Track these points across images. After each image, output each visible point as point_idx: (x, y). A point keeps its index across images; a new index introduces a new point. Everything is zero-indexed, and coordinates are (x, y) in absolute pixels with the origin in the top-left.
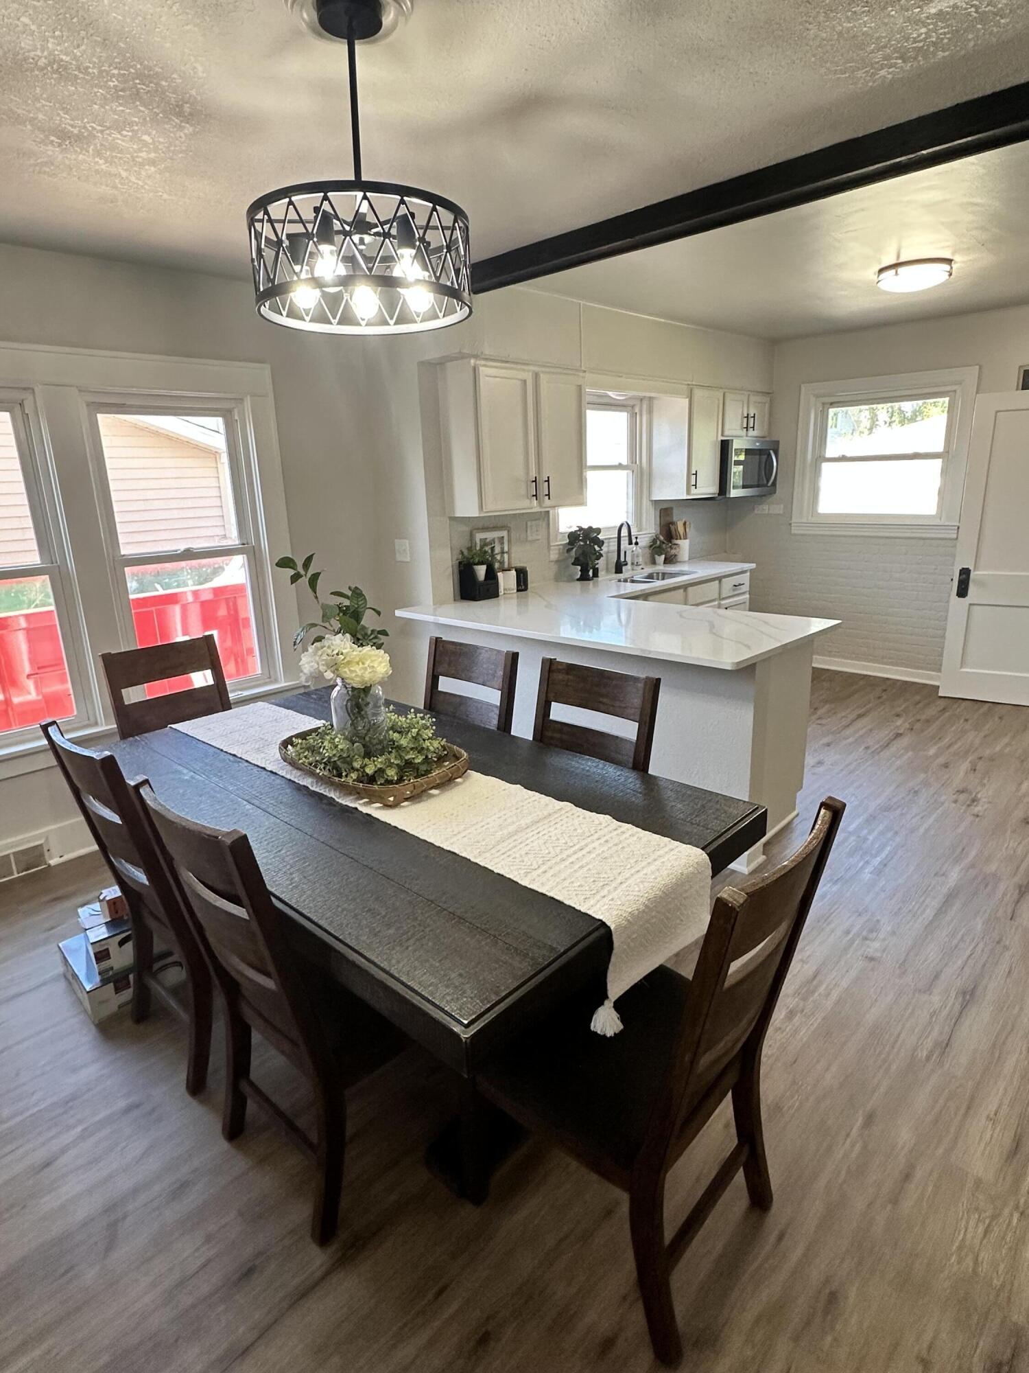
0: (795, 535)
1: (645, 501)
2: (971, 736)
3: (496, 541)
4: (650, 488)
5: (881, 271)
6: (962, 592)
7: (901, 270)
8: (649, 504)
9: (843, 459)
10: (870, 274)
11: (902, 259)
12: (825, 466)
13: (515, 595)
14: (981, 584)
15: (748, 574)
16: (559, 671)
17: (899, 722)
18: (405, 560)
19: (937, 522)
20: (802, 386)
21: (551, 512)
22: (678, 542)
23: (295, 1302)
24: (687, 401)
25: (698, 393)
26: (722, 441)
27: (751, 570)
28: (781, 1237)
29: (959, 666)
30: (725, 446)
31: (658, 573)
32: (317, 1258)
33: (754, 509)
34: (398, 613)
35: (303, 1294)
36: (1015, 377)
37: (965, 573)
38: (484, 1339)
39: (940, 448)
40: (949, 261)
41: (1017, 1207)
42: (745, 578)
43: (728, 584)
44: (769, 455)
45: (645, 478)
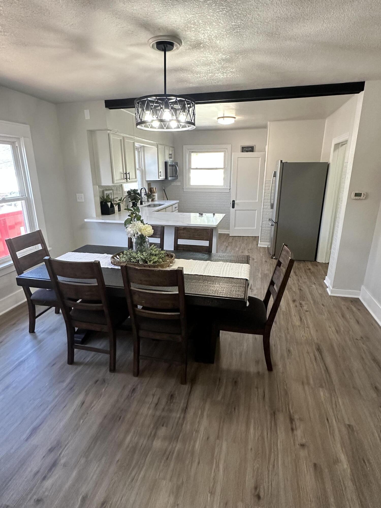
0: (185, 192)
1: (144, 181)
2: (243, 245)
3: (110, 194)
4: (145, 177)
5: (218, 118)
6: (233, 207)
7: (225, 118)
8: (145, 181)
9: (197, 169)
10: (216, 118)
11: (225, 116)
12: (192, 171)
13: (118, 213)
14: (238, 204)
15: (177, 204)
16: (181, 230)
17: (225, 243)
18: (82, 201)
19: (223, 188)
20: (184, 146)
21: (123, 185)
22: (154, 194)
23: (189, 395)
24: (157, 148)
25: (160, 146)
26: (165, 162)
27: (178, 203)
28: (275, 346)
29: (234, 227)
30: (166, 163)
31: (152, 204)
32: (186, 388)
33: (171, 184)
34: (86, 220)
35: (190, 393)
36: (240, 149)
37: (234, 201)
38: (236, 382)
39: (223, 167)
40: (235, 118)
41: (306, 327)
42: (177, 205)
43: (174, 206)
44: (176, 166)
45: (144, 173)
